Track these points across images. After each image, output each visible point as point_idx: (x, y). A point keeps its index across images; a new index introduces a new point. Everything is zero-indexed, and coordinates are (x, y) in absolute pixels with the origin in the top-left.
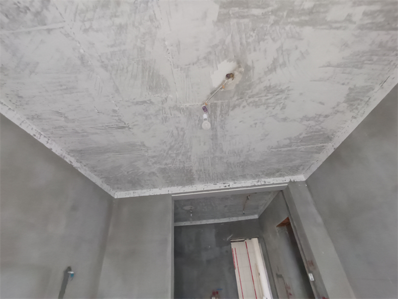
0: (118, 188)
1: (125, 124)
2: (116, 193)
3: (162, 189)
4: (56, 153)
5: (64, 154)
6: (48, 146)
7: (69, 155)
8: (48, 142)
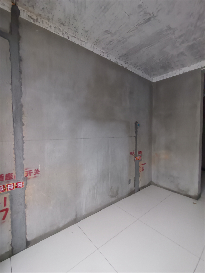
0: (154, 75)
1: (150, 15)
2: (154, 79)
3: (191, 66)
4: (114, 62)
5: (118, 61)
6: (108, 58)
7: (120, 60)
8: (108, 56)
